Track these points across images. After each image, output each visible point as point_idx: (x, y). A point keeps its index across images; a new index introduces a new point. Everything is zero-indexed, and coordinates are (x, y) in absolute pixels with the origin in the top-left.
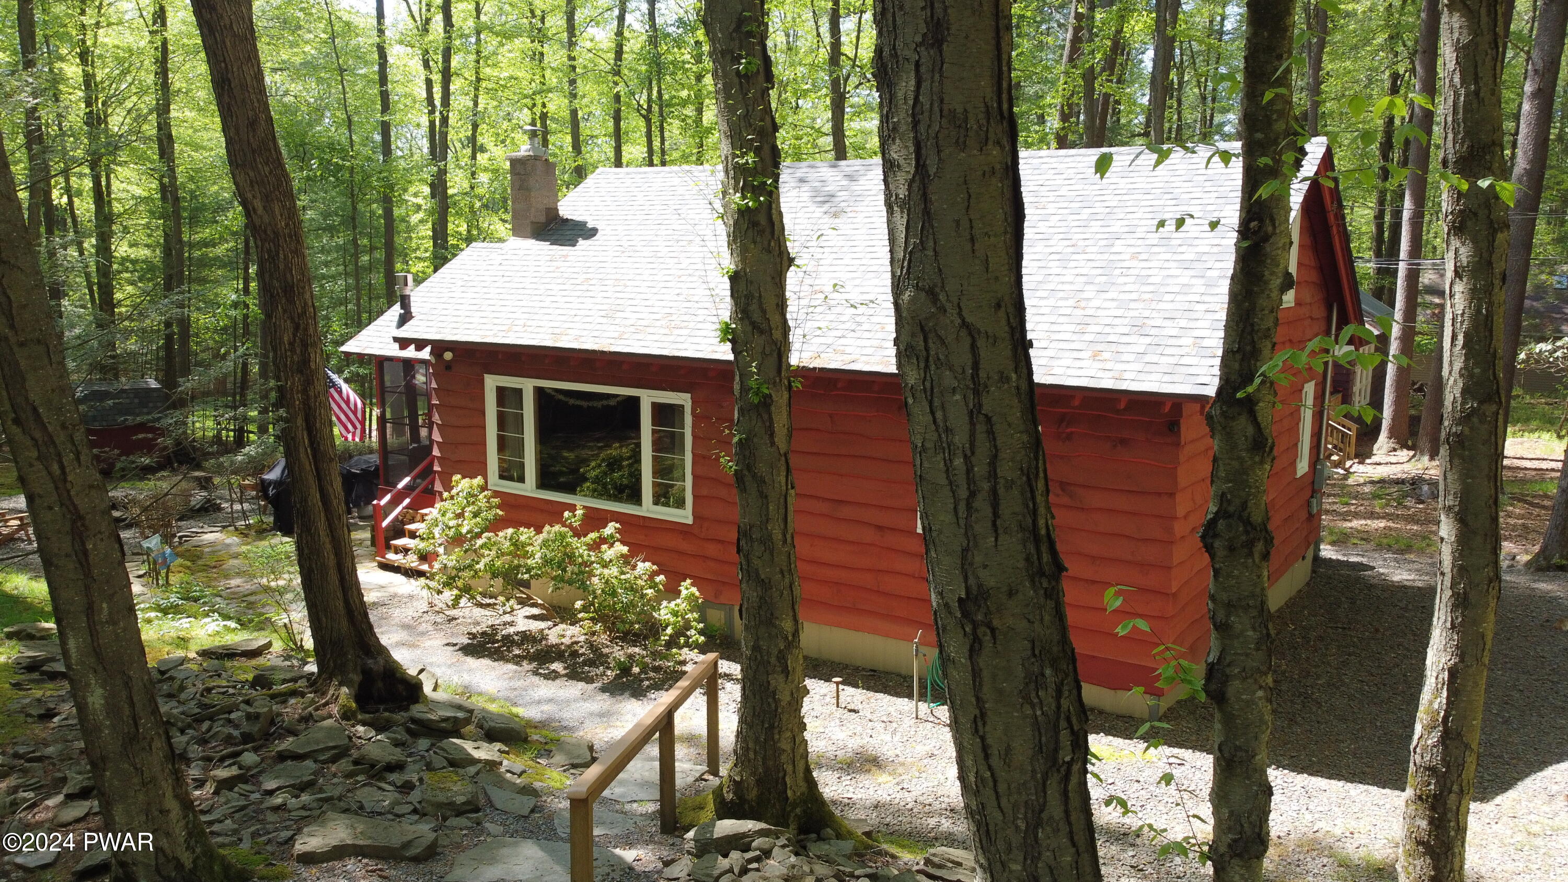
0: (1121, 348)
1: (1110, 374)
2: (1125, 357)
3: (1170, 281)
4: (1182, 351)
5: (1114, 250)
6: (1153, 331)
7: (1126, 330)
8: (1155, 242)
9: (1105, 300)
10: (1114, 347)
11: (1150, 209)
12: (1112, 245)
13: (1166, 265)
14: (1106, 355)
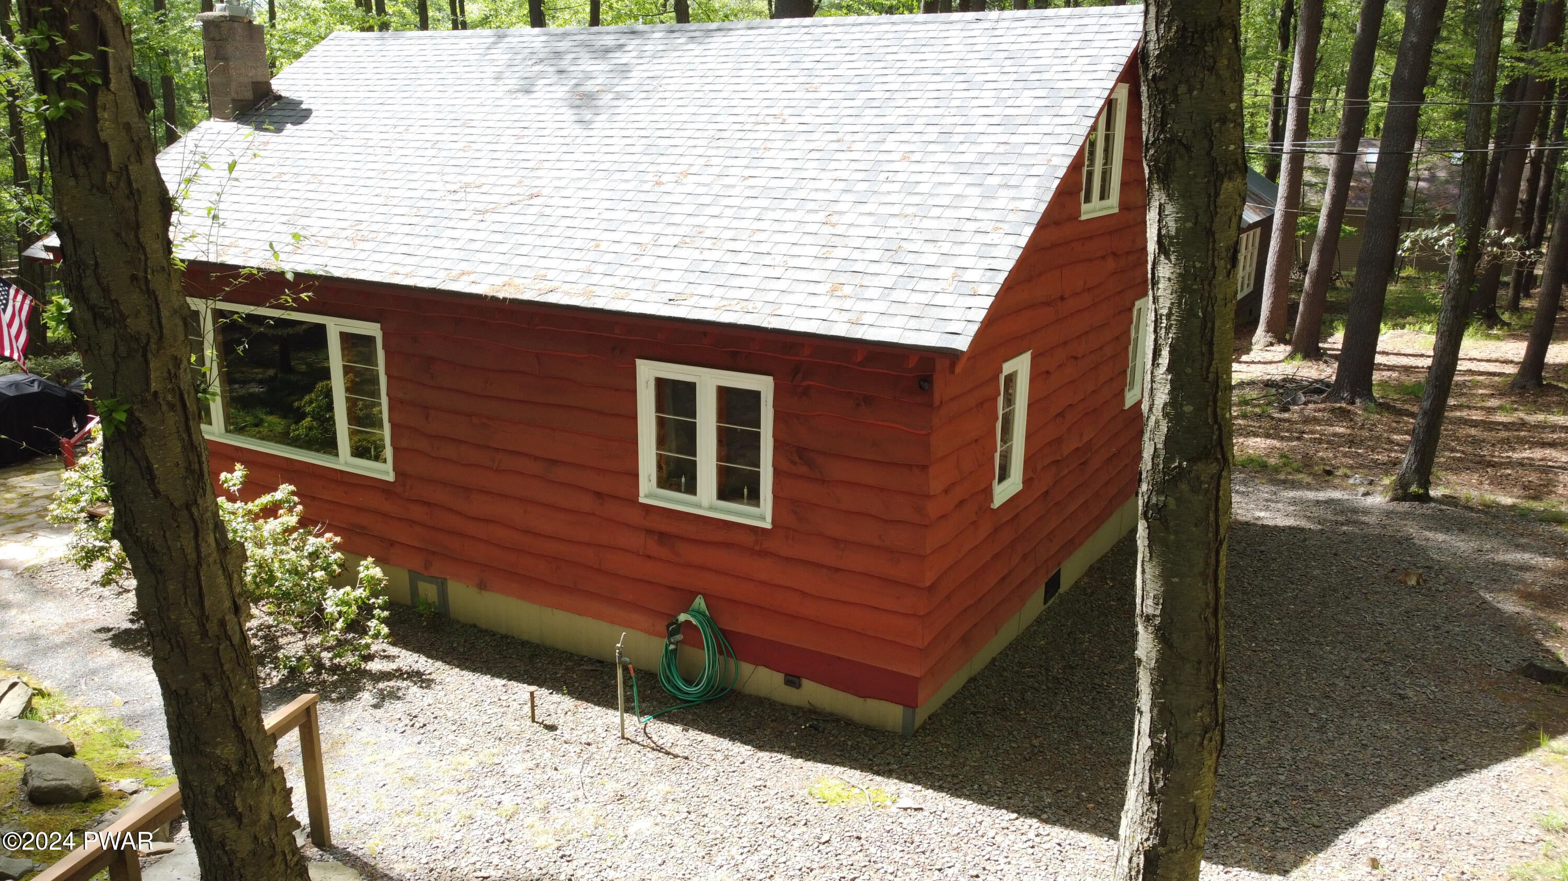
0: (867, 281)
1: (846, 316)
2: (869, 293)
3: (942, 190)
4: (937, 286)
5: (884, 147)
6: (909, 258)
7: (876, 256)
8: (933, 137)
9: (861, 214)
10: (858, 279)
11: (936, 94)
12: (883, 141)
13: (942, 168)
14: (847, 290)
